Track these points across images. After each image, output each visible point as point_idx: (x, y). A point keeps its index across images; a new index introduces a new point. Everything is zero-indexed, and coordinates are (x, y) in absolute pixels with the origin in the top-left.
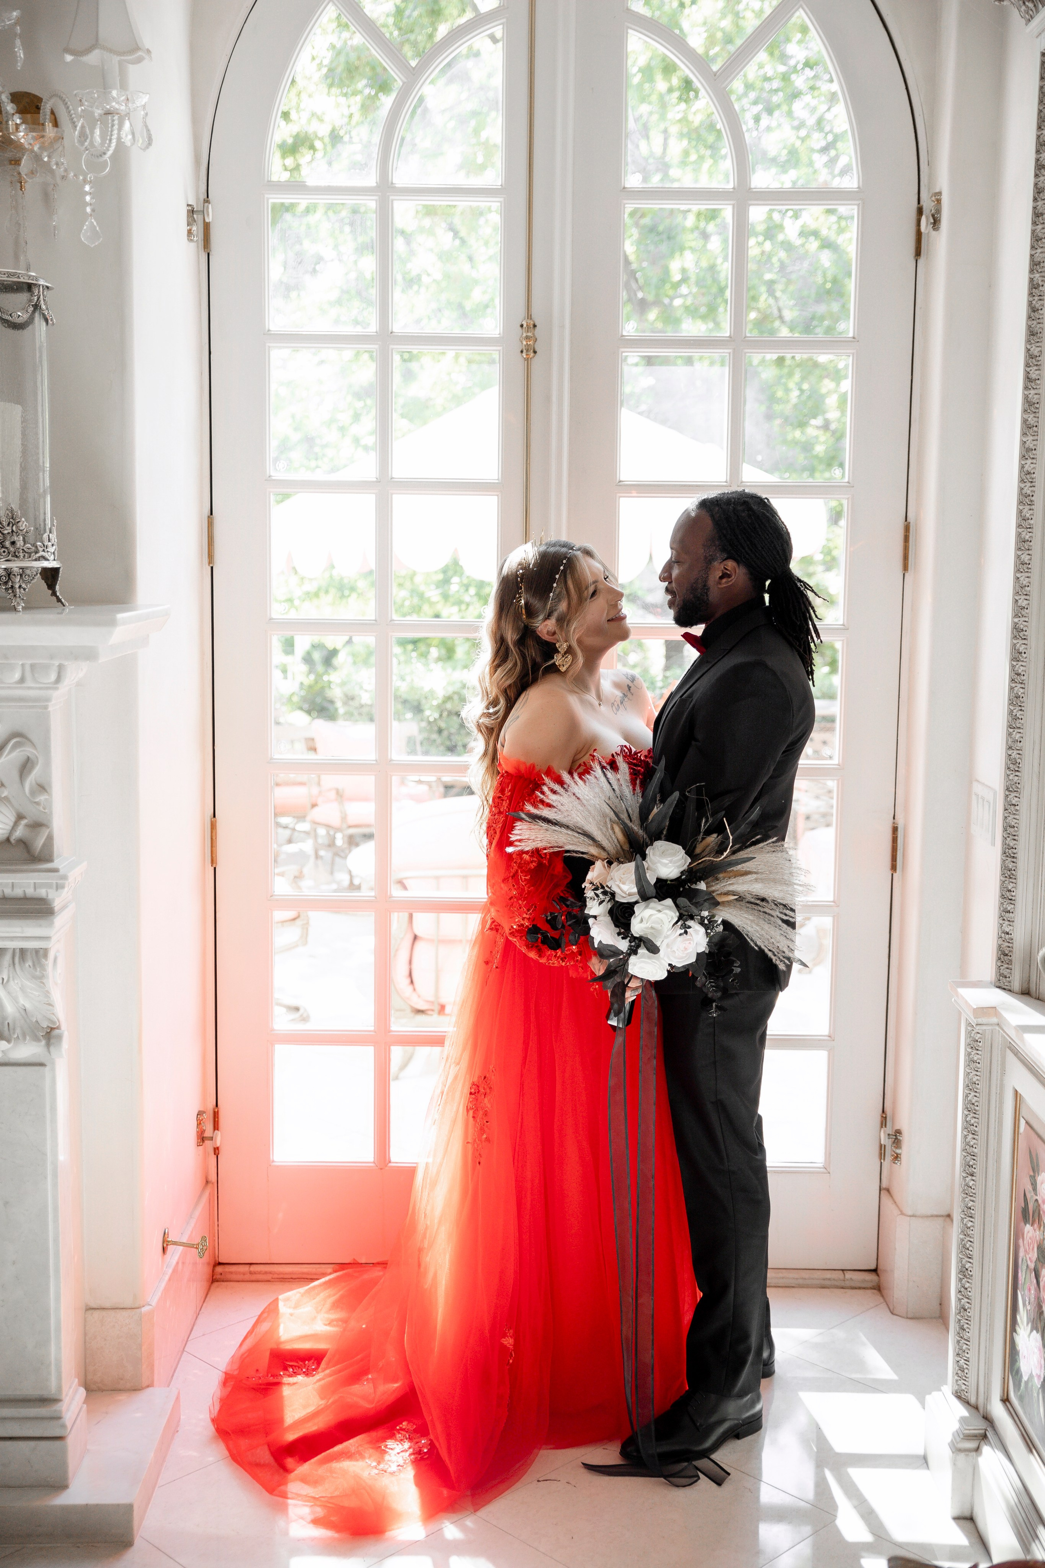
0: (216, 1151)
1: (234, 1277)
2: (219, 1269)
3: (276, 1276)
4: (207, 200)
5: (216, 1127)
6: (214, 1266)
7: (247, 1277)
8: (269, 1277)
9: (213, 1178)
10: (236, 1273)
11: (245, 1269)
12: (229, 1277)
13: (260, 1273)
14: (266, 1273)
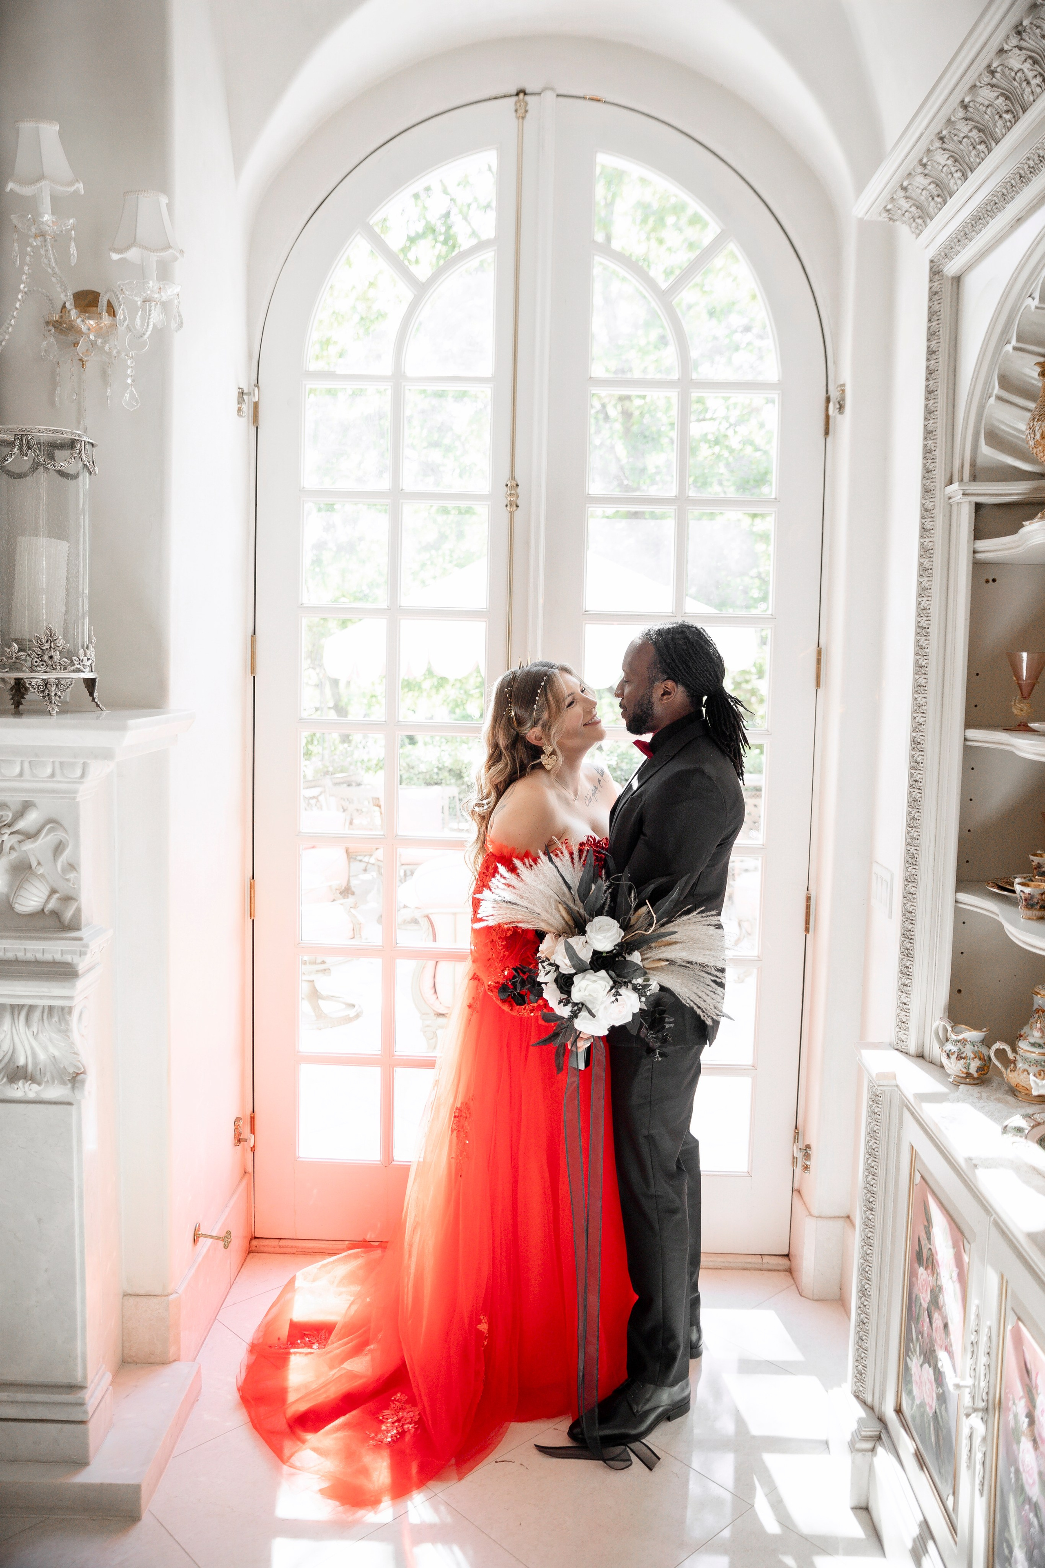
0: (253, 1149)
1: (266, 1249)
2: (255, 1242)
3: (300, 1250)
4: (257, 384)
5: (253, 1131)
6: (251, 1240)
7: (277, 1250)
8: (294, 1250)
9: (250, 1169)
10: (268, 1246)
11: (276, 1242)
12: (262, 1249)
13: (287, 1247)
14: (292, 1247)
